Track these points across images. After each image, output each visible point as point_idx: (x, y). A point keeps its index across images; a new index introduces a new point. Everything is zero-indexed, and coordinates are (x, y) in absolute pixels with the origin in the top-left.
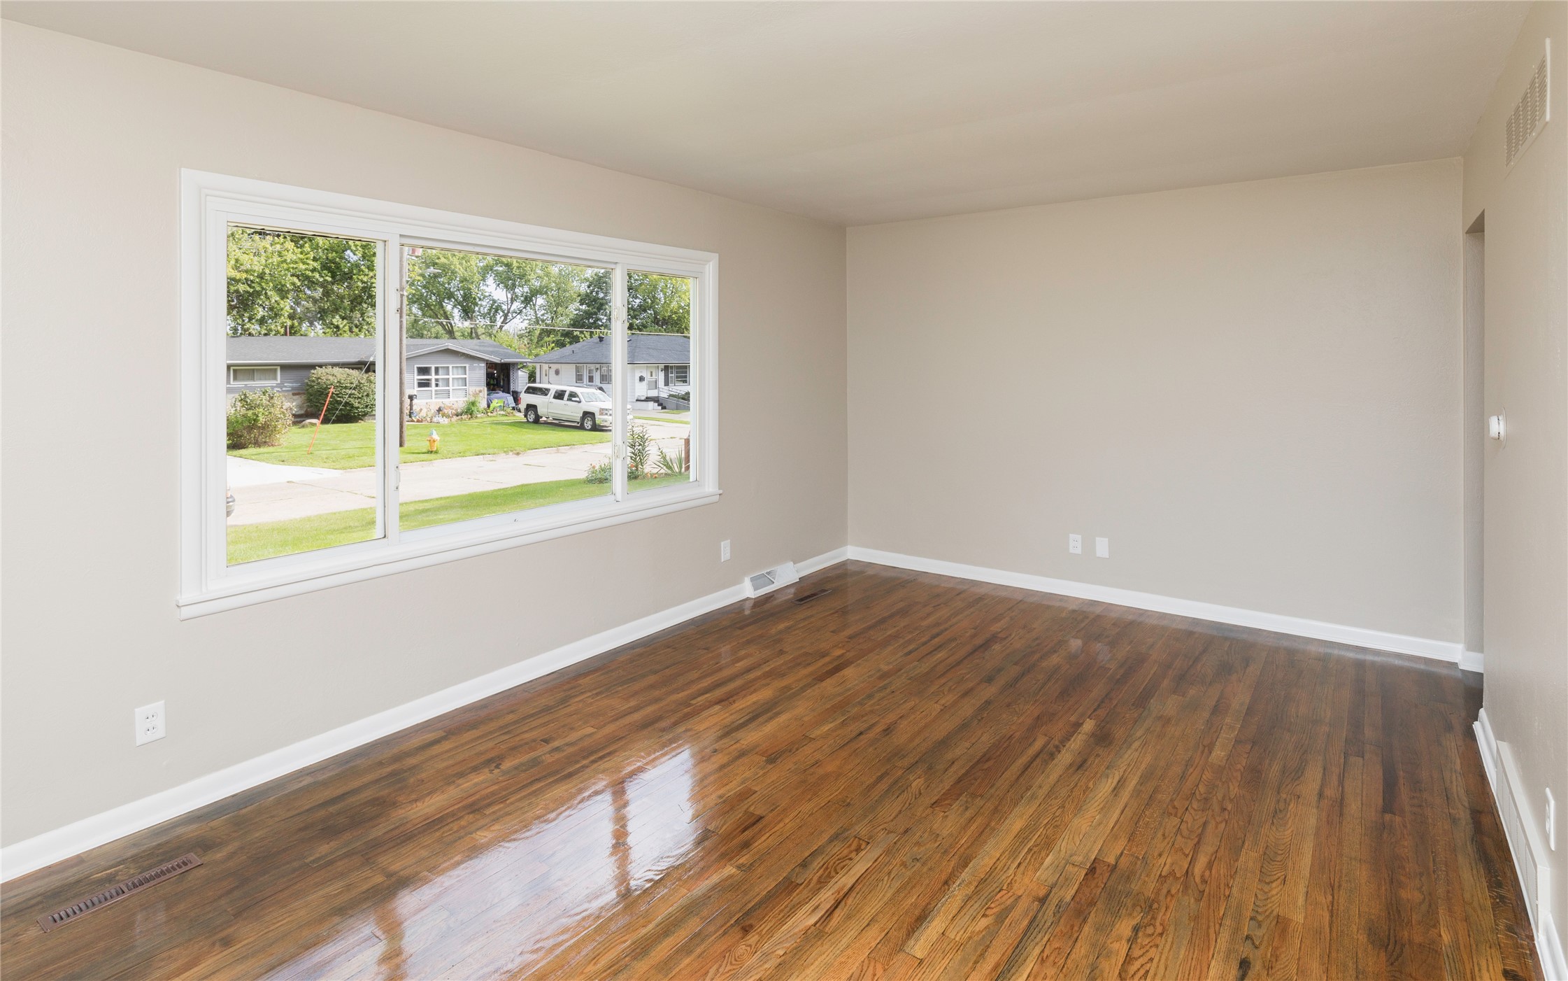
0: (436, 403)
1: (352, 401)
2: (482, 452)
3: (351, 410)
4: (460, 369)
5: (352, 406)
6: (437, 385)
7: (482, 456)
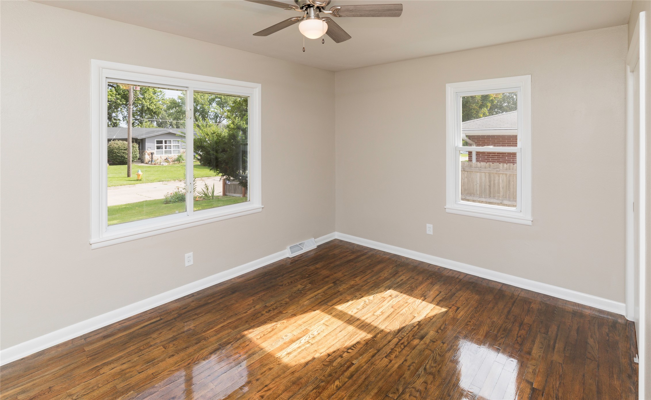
0: (164, 156)
1: (125, 155)
2: (163, 180)
3: (124, 159)
4: (176, 142)
5: (124, 157)
6: (166, 148)
7: (161, 182)
